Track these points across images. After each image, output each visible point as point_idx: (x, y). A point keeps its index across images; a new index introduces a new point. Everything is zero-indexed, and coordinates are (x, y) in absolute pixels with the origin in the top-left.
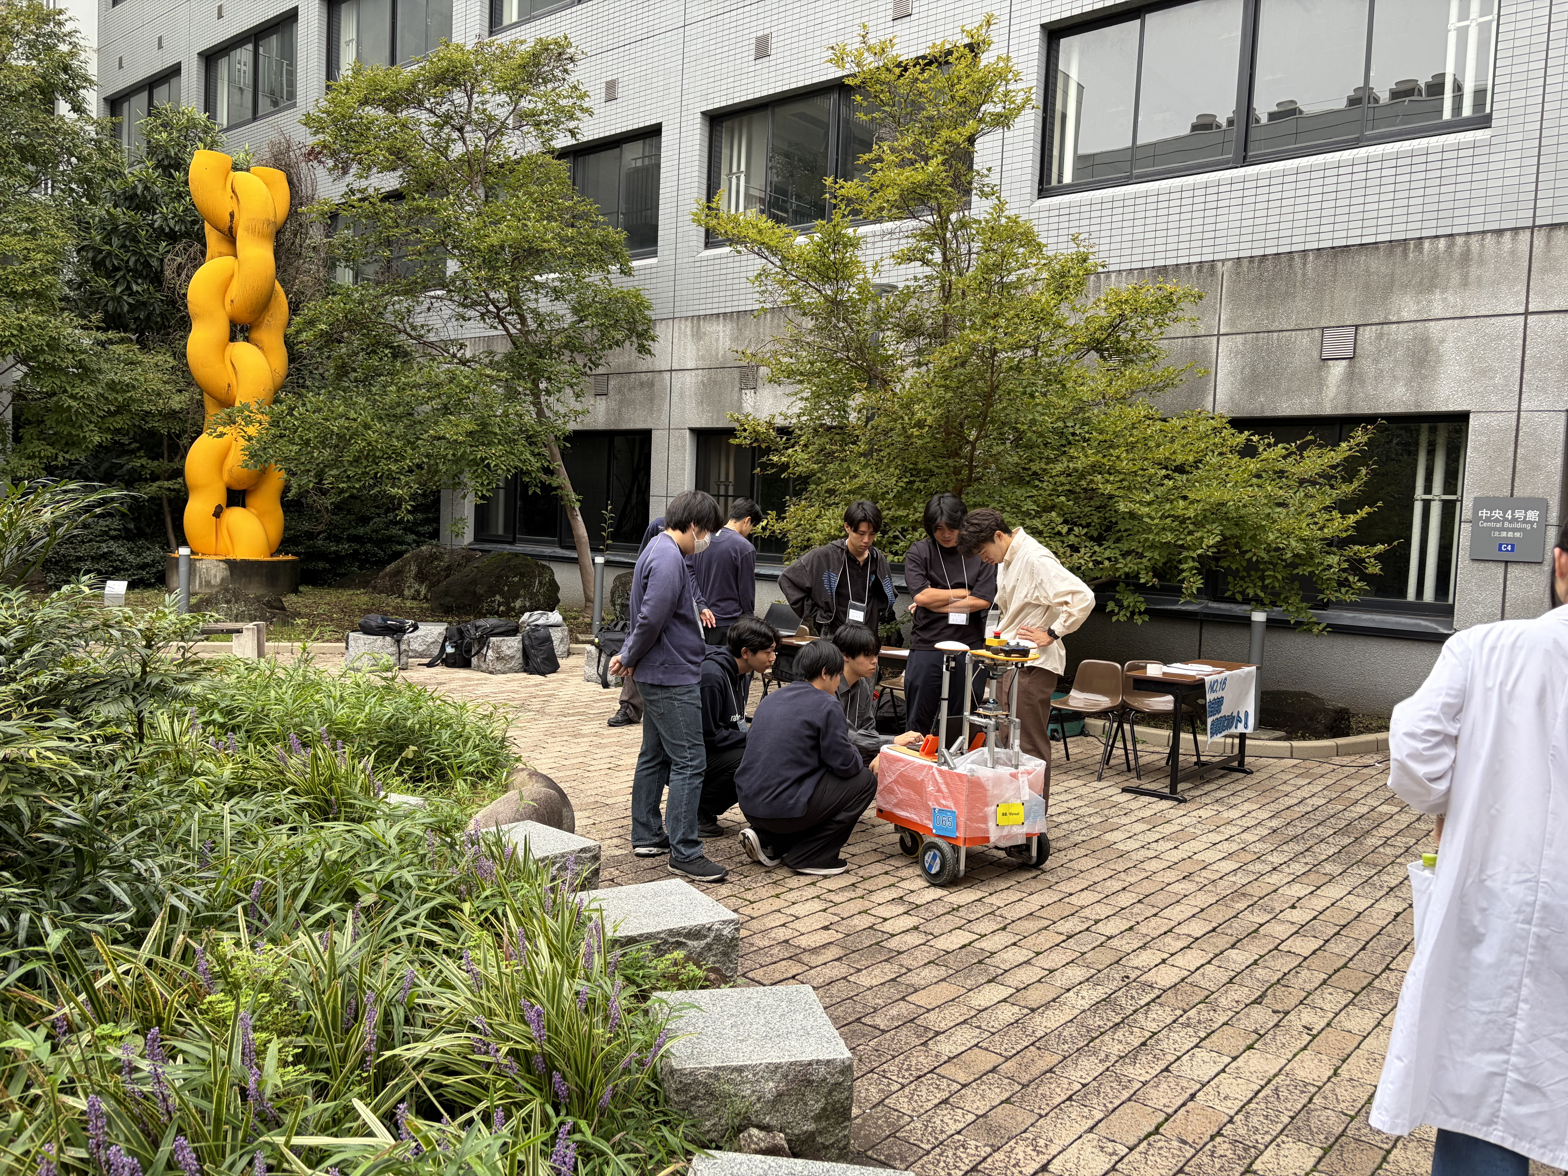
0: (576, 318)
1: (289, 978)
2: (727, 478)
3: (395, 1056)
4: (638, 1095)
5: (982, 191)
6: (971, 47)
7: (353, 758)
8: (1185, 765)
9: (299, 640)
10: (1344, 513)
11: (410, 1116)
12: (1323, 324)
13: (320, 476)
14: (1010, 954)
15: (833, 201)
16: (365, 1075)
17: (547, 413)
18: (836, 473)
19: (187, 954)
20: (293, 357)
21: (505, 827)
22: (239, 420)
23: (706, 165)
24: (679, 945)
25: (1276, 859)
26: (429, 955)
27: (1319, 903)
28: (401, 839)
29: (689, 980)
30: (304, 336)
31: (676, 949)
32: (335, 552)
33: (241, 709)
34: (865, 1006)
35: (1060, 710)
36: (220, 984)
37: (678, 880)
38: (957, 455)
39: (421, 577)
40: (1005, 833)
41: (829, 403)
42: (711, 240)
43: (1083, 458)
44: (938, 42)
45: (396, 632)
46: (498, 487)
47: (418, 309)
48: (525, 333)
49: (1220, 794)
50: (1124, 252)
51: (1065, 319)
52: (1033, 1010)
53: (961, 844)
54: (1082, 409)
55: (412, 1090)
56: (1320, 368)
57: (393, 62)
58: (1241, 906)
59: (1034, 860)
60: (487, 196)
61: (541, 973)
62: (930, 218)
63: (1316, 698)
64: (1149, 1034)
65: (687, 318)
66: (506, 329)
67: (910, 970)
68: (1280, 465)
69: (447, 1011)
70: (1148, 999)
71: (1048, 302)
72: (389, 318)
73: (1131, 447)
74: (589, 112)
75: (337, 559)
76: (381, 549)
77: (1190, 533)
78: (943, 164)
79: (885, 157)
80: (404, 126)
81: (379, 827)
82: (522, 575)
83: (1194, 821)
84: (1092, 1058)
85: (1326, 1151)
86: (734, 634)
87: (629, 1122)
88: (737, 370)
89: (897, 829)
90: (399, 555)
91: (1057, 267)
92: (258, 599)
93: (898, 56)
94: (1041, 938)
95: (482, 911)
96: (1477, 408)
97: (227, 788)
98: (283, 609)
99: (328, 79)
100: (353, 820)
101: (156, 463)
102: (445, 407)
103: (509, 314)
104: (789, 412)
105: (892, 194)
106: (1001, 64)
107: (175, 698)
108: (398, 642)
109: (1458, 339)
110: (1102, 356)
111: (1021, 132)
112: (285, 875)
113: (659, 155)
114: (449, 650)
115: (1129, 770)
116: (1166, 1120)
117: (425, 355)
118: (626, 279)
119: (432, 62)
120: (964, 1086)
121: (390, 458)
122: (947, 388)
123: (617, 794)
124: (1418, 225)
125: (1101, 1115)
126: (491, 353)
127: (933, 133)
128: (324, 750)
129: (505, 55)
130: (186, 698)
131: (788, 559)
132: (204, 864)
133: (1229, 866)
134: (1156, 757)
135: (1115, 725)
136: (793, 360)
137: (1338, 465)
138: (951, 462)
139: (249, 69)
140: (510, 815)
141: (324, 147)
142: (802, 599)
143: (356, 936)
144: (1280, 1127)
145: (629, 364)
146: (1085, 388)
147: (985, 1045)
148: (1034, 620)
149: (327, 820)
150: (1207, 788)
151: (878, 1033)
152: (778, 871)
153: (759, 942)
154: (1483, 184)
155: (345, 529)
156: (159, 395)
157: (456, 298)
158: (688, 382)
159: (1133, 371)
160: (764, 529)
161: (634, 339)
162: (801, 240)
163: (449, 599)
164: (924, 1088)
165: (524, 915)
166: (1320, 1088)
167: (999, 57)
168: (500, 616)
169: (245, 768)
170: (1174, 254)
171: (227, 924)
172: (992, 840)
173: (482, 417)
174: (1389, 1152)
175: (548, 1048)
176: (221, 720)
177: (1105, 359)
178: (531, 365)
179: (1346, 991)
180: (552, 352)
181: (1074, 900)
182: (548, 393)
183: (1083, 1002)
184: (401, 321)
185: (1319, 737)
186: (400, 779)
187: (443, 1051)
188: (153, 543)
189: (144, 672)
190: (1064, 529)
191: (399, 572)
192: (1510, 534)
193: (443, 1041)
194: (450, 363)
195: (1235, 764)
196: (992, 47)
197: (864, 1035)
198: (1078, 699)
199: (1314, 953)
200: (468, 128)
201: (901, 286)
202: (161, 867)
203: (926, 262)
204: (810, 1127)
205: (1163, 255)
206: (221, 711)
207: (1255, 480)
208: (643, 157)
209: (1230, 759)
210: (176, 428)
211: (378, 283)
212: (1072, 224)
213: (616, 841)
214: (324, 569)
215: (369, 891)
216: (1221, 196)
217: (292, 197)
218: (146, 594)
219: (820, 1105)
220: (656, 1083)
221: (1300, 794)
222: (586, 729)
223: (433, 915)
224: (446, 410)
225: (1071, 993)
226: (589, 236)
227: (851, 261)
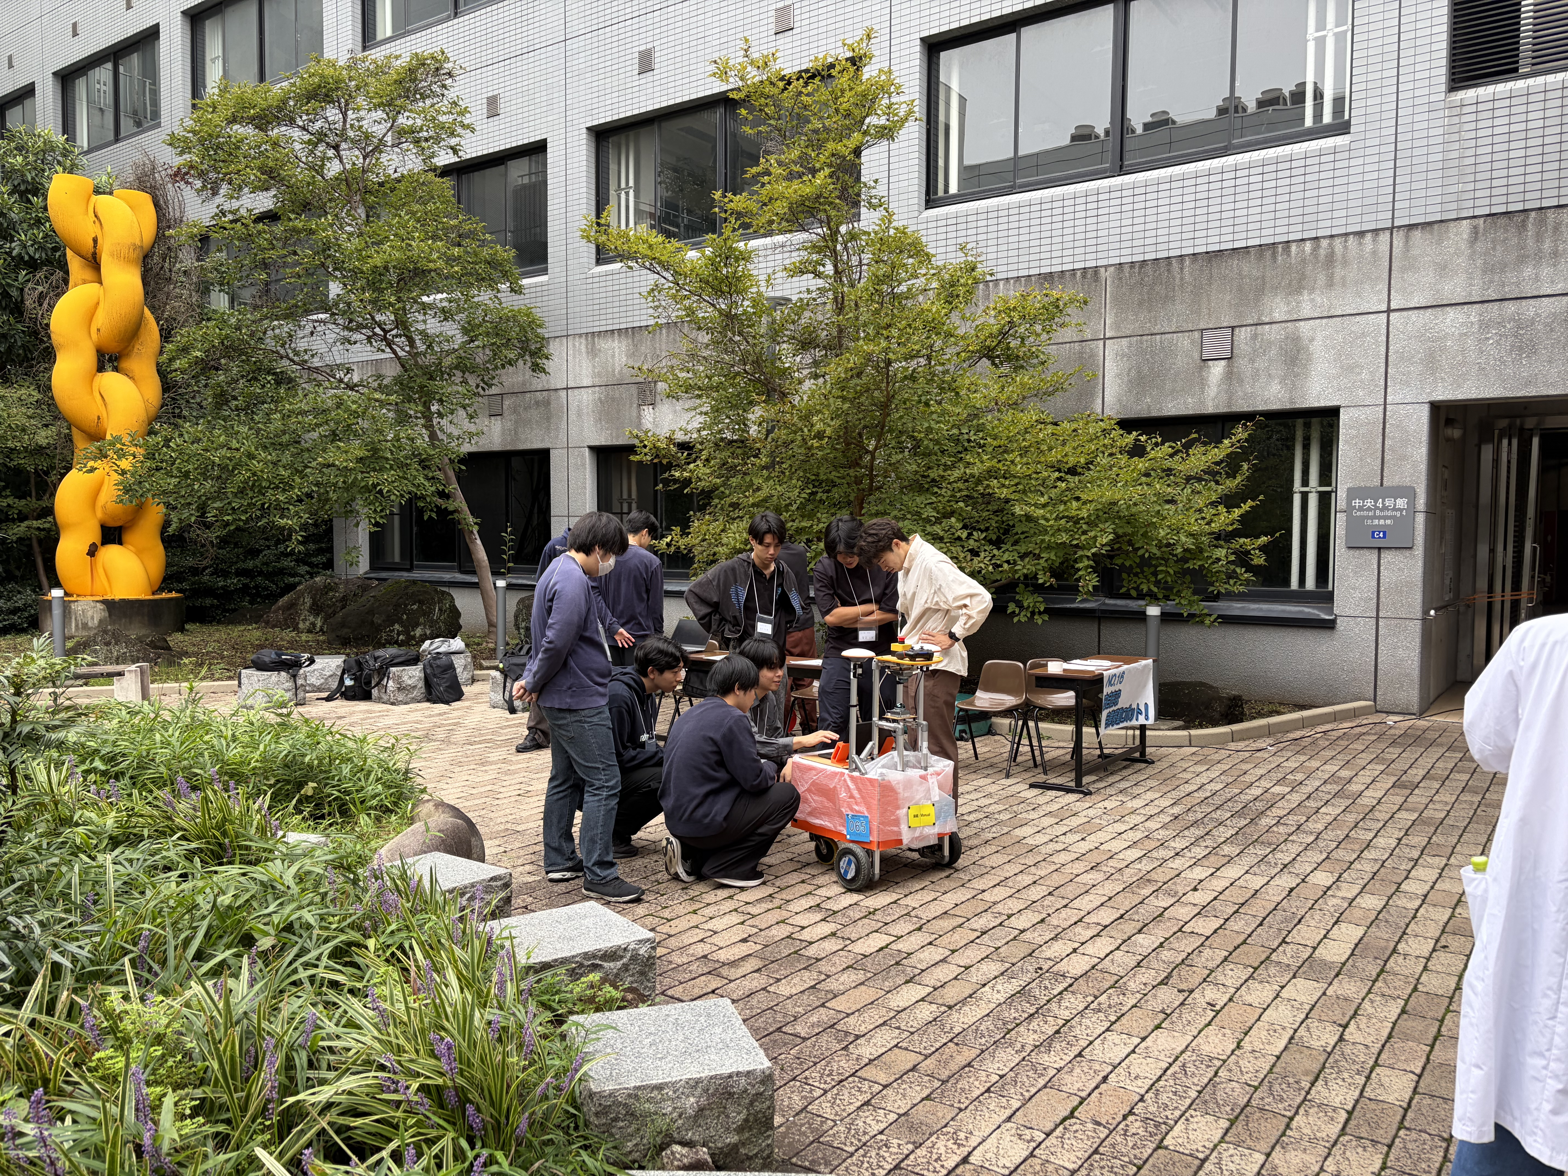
0: (466, 338)
1: (184, 1030)
2: (630, 495)
3: (299, 1101)
4: (556, 1121)
5: (870, 203)
6: (853, 61)
7: (247, 799)
8: (1089, 758)
9: (187, 680)
10: (1229, 507)
11: (317, 1161)
12: (1202, 326)
13: (202, 509)
14: (926, 954)
15: (723, 215)
16: (268, 1123)
17: (440, 435)
18: (740, 486)
19: (72, 1012)
20: (167, 386)
21: (410, 860)
22: (109, 453)
23: (593, 181)
24: (595, 967)
25: (1178, 844)
26: (332, 995)
27: (1219, 884)
28: (300, 878)
29: (606, 1002)
30: (177, 364)
31: (592, 971)
32: (223, 587)
33: (124, 755)
34: (785, 1015)
35: (966, 711)
36: (110, 1040)
37: (592, 903)
38: (858, 464)
39: (316, 609)
40: (917, 834)
41: (728, 417)
42: (602, 256)
43: (979, 464)
44: (821, 56)
45: (292, 667)
46: (392, 514)
47: (300, 334)
48: (415, 355)
49: (1123, 785)
50: (1010, 260)
51: (956, 328)
52: (950, 1007)
53: (874, 848)
54: (976, 416)
55: (318, 1135)
56: (1201, 368)
57: (262, 78)
58: (1146, 892)
59: (947, 859)
60: (368, 216)
61: (451, 1005)
62: (819, 231)
63: (1211, 687)
64: (1061, 1022)
65: (580, 335)
66: (394, 352)
67: (828, 976)
68: (1168, 464)
69: (353, 1051)
70: (1060, 988)
71: (938, 311)
72: (270, 343)
73: (1024, 452)
74: (470, 128)
75: (226, 595)
76: (273, 582)
77: (1084, 533)
78: (831, 177)
79: (772, 170)
80: (275, 144)
81: (275, 868)
82: (421, 602)
83: (1100, 812)
84: (1009, 1050)
85: (1232, 1122)
86: (641, 654)
87: (548, 1150)
88: (635, 386)
89: (813, 837)
90: (291, 587)
91: (947, 276)
92: (140, 640)
93: (781, 69)
94: (956, 936)
95: (388, 946)
96: (1346, 403)
97: (111, 838)
98: (169, 648)
99: (193, 98)
100: (250, 863)
101: (23, 502)
102: (334, 433)
103: (396, 336)
104: (689, 427)
105: (781, 207)
106: (883, 77)
107: (48, 746)
108: (294, 677)
109: (1326, 337)
110: (993, 364)
111: (906, 144)
112: (174, 924)
113: (545, 172)
114: (348, 682)
115: (1036, 766)
116: (1081, 1103)
117: (310, 381)
118: (517, 297)
119: (303, 79)
120: (885, 1087)
121: (277, 487)
122: (844, 399)
123: (527, 820)
124: (1285, 229)
125: (1019, 1104)
126: (379, 377)
127: (819, 146)
128: (215, 792)
129: (380, 70)
130: (60, 745)
131: (695, 575)
132: (86, 917)
133: (1135, 853)
134: (1061, 752)
135: (1020, 723)
136: (690, 375)
137: (1222, 461)
138: (852, 472)
139: (109, 88)
140: (416, 847)
141: (191, 167)
142: (709, 614)
143: (252, 982)
144: (1188, 1101)
145: (524, 384)
146: (978, 395)
147: (904, 1045)
148: (935, 624)
149: (221, 864)
150: (1111, 779)
151: (799, 1040)
152: (694, 887)
153: (677, 959)
154: (1344, 188)
155: (233, 563)
156: (23, 430)
157: (341, 322)
158: (584, 400)
159: (1024, 377)
160: (669, 545)
161: (527, 357)
162: (692, 254)
163: (346, 630)
164: (846, 1092)
165: (431, 948)
166: (1224, 1061)
167: (880, 70)
168: (400, 645)
169: (129, 816)
170: (1059, 261)
171: (115, 978)
172: (905, 842)
173: (373, 443)
174: (1291, 1119)
175: (460, 1081)
176: (103, 768)
177: (996, 366)
178: (422, 387)
179: (1246, 966)
180: (442, 373)
181: (986, 896)
182: (440, 415)
183: (998, 996)
184: (283, 346)
185: (1215, 724)
186: (300, 817)
187: (350, 1093)
188: (23, 586)
189: (14, 721)
190: (964, 535)
191: (292, 605)
192: (1382, 522)
193: (349, 1082)
194: (337, 388)
195: (1137, 755)
196: (874, 60)
197: (785, 1044)
198: (983, 700)
199: (1215, 932)
200: (343, 146)
201: (794, 298)
202: (41, 924)
203: (818, 275)
204: (732, 1139)
205: (1048, 262)
206: (102, 758)
207: (1144, 479)
208: (530, 174)
209: (1132, 750)
210: (44, 465)
211: (255, 307)
212: (960, 234)
213: (528, 868)
214: (212, 606)
215: (266, 934)
216: (1101, 204)
217: (159, 220)
218: (19, 640)
219: (742, 1116)
220: (575, 1108)
221: (1199, 781)
222: (494, 756)
223: (337, 954)
224: (334, 436)
225: (987, 988)
226: (476, 254)
227: (744, 275)
